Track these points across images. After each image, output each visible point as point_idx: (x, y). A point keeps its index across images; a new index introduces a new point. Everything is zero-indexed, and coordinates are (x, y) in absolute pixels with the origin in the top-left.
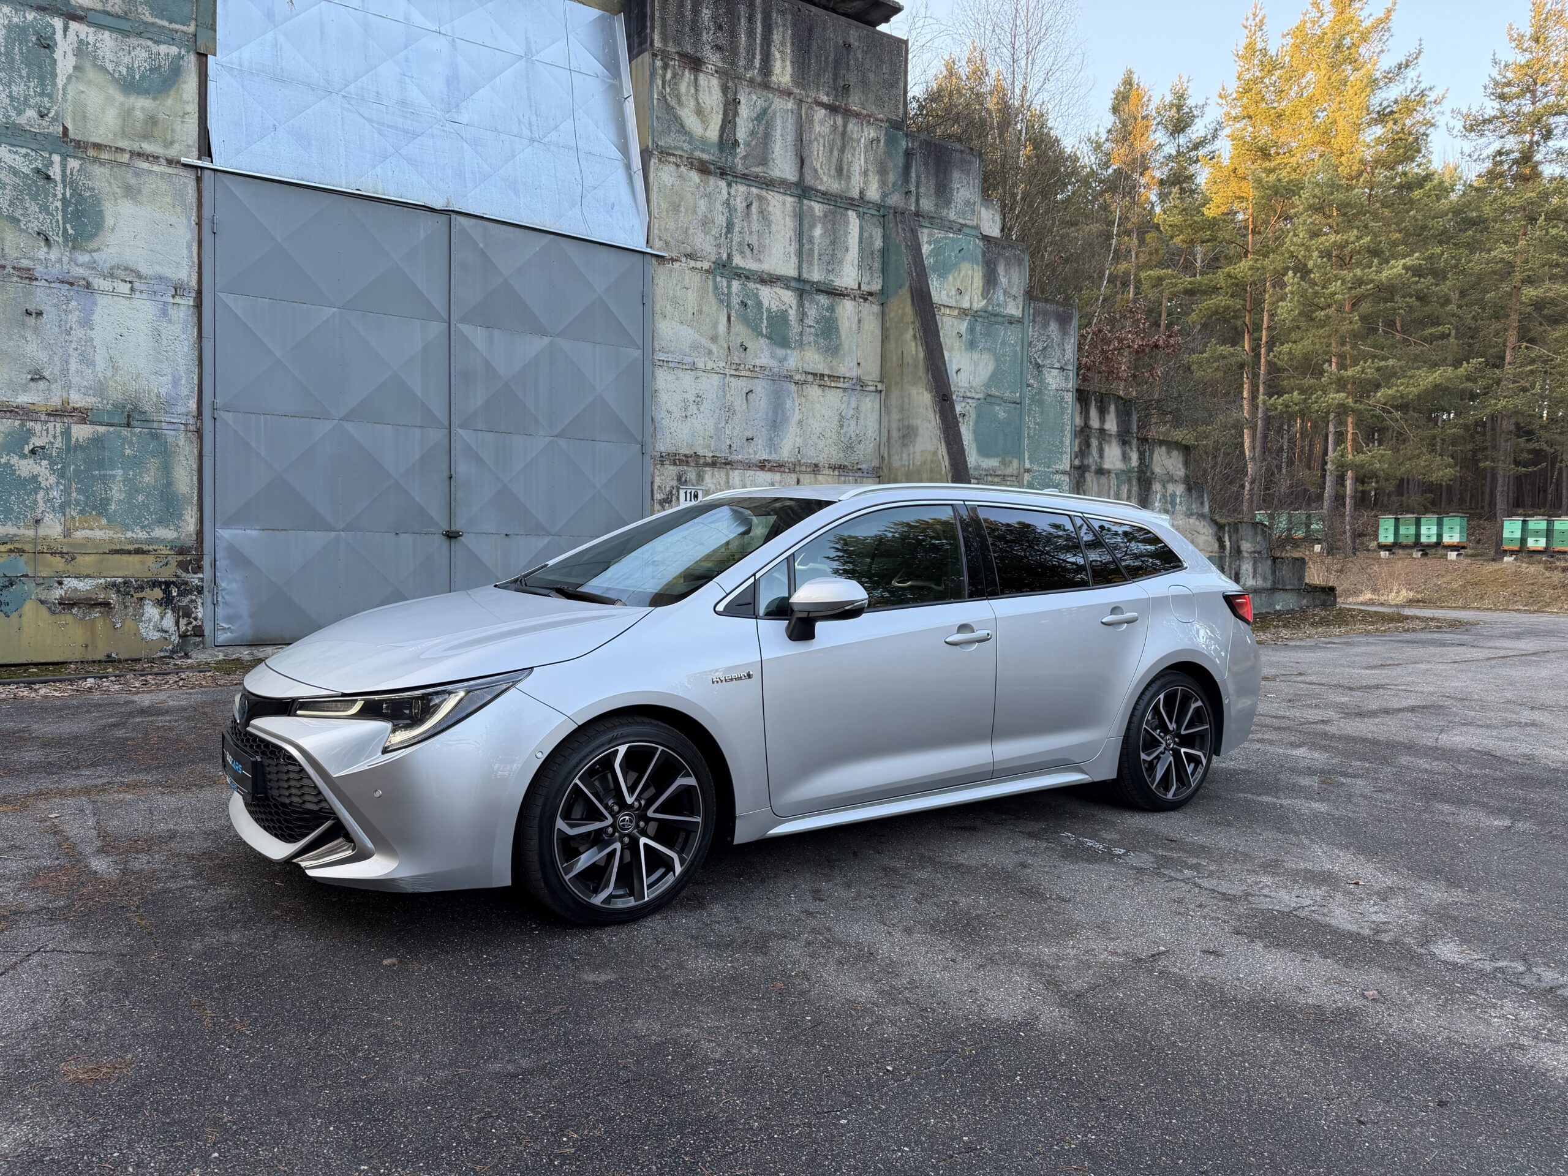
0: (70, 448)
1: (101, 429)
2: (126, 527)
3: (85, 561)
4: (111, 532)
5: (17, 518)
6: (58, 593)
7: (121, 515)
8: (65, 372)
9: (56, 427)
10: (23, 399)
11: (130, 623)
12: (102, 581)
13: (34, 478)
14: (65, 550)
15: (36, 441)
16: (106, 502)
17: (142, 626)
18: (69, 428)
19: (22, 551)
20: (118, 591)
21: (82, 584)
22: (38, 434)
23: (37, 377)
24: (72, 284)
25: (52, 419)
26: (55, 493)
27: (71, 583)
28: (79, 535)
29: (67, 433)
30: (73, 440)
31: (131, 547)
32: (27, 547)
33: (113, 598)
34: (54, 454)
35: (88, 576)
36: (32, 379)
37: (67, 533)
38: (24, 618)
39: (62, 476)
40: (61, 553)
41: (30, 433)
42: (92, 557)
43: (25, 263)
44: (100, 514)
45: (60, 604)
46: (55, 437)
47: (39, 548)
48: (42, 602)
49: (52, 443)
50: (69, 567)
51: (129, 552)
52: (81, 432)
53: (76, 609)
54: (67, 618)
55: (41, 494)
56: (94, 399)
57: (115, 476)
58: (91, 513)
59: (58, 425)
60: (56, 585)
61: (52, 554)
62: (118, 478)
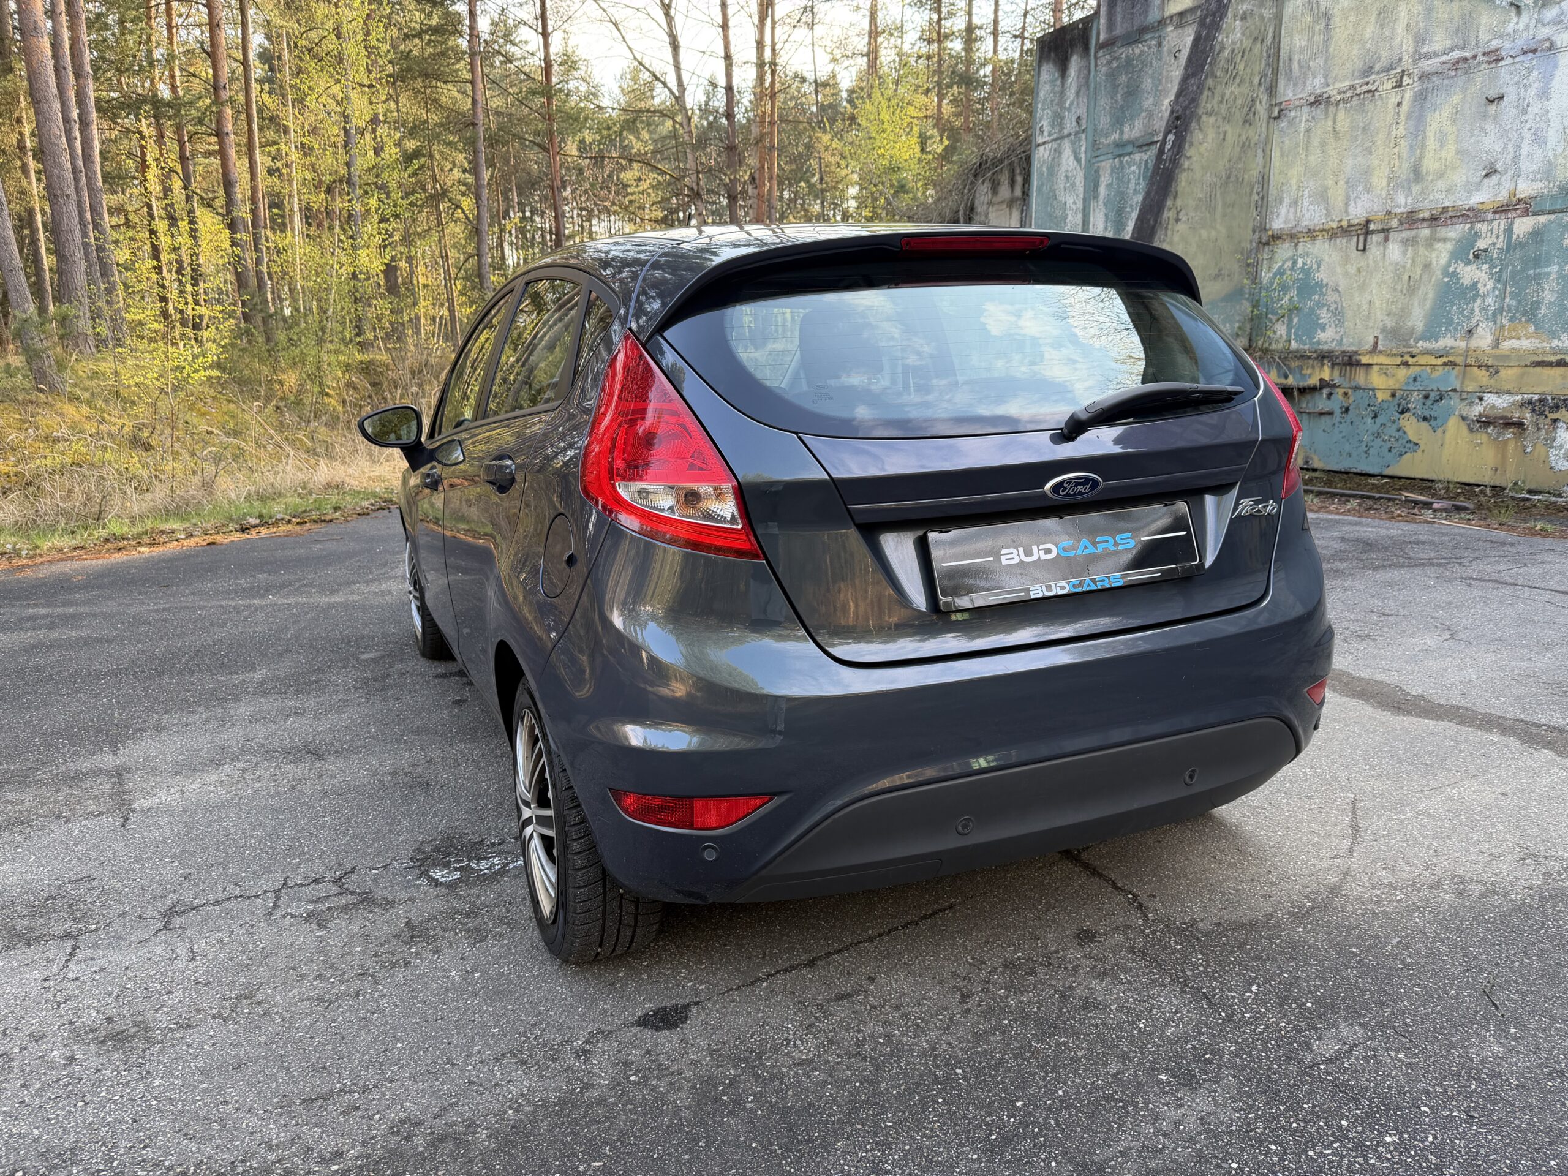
0: (1510, 247)
1: (1542, 219)
2: (1554, 335)
3: (1508, 375)
4: (1537, 341)
5: (1456, 329)
6: (1478, 409)
7: (1550, 320)
8: (1515, 160)
9: (1499, 225)
10: (1475, 200)
11: (1541, 449)
12: (1519, 398)
13: (1476, 283)
14: (1490, 363)
15: (1481, 244)
16: (1537, 305)
17: (1553, 452)
18: (1512, 223)
19: (1453, 364)
20: (1533, 411)
21: (1500, 401)
22: (1484, 235)
23: (1491, 172)
24: (1534, 51)
25: (1497, 216)
26: (1490, 300)
27: (1491, 399)
28: (1506, 345)
29: (1509, 230)
30: (1515, 236)
31: (1553, 359)
32: (1459, 360)
33: (1528, 417)
34: (1495, 256)
35: (1508, 392)
36: (1486, 175)
37: (1496, 343)
38: (1448, 435)
39: (1498, 281)
40: (1487, 366)
41: (1477, 235)
42: (1515, 370)
43: (1495, 44)
44: (1529, 321)
45: (1478, 421)
46: (1498, 237)
47: (1469, 361)
48: (1464, 419)
49: (1494, 244)
50: (1492, 381)
51: (1550, 364)
52: (1523, 226)
53: (1490, 430)
54: (1481, 437)
55: (1479, 301)
56: (1541, 184)
57: (1549, 274)
58: (1520, 320)
59: (1502, 222)
60: (1477, 401)
61: (1479, 367)
62: (1553, 276)
